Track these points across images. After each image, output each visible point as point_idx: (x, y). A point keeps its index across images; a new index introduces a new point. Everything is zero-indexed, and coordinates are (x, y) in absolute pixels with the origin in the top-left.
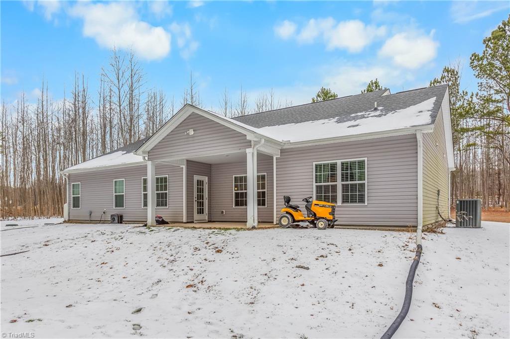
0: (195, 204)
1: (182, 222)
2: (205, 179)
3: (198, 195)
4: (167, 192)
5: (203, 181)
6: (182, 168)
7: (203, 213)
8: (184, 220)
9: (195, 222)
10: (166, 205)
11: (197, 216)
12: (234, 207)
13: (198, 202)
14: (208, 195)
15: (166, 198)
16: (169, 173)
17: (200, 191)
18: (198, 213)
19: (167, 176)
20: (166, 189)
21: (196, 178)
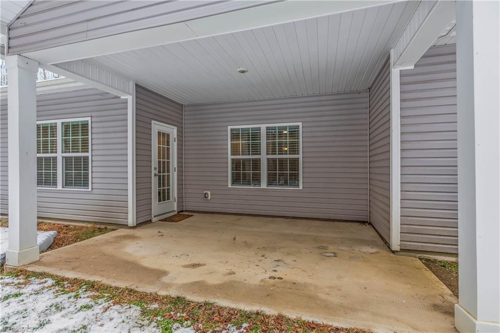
0: (154, 181)
1: (125, 226)
2: (173, 131)
3: (159, 162)
4: (89, 154)
5: (168, 135)
6: (125, 102)
7: (168, 199)
8: (131, 220)
9: (154, 220)
10: (86, 184)
11: (157, 207)
12: (230, 186)
13: (160, 177)
14: (178, 162)
15: (86, 168)
16: (93, 114)
17: (164, 155)
18: (160, 201)
19: (89, 119)
20: (85, 149)
21: (157, 127)
